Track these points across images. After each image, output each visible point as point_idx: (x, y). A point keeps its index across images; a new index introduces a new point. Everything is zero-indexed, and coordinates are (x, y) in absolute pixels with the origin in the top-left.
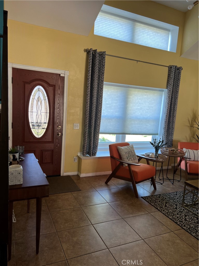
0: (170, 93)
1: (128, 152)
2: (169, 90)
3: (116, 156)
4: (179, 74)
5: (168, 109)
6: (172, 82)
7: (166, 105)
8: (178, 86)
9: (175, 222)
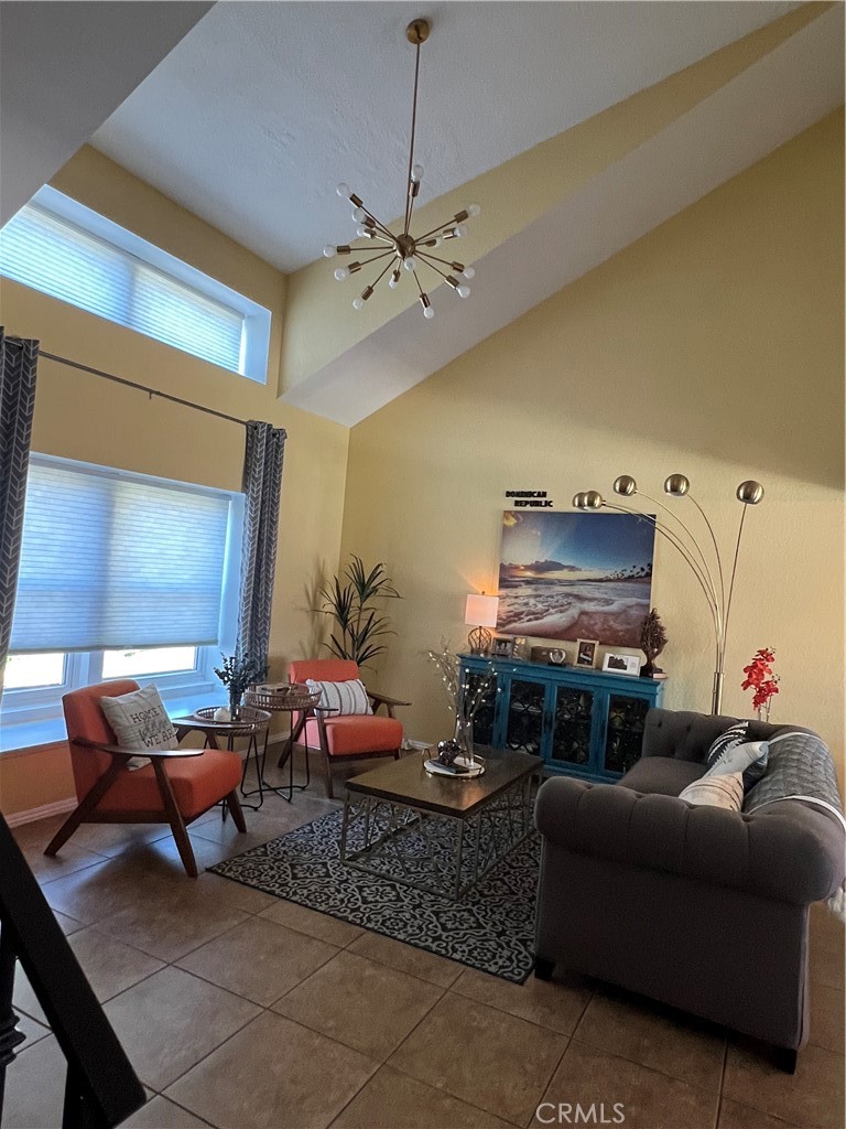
0: (256, 505)
1: (142, 715)
2: (252, 497)
3: (94, 734)
4: (277, 452)
5: (251, 558)
6: (259, 470)
7: (244, 544)
8: (276, 485)
9: (340, 918)
